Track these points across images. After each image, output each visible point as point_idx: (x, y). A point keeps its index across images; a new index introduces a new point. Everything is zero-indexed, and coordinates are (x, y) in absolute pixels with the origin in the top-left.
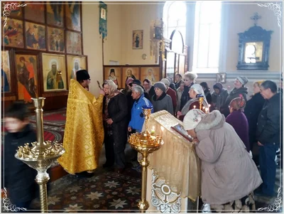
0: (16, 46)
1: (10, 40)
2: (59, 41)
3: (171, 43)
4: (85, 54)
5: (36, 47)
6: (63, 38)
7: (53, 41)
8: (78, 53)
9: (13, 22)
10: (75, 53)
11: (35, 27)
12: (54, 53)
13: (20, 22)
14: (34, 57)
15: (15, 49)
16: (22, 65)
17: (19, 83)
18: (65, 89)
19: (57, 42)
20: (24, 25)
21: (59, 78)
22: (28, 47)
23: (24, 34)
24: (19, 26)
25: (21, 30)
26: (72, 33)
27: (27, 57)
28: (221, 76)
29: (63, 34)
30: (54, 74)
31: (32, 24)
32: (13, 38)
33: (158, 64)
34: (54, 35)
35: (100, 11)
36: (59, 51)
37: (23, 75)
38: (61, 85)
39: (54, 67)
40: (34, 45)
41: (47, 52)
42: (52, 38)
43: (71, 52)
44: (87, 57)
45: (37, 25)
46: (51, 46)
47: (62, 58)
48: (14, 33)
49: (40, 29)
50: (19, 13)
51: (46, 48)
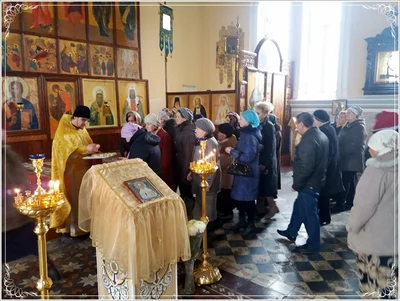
0: (46, 71)
1: (39, 64)
2: (106, 62)
3: (256, 59)
4: (144, 78)
5: (74, 71)
6: (112, 58)
7: (98, 63)
8: (134, 77)
9: (43, 41)
10: (129, 77)
11: (73, 45)
12: (99, 78)
13: (52, 41)
14: (71, 84)
15: (45, 75)
16: (56, 95)
17: (51, 117)
18: (116, 125)
19: (103, 63)
20: (57, 44)
21: (107, 110)
22: (63, 72)
23: (57, 56)
24: (51, 46)
25: (53, 51)
26: (125, 50)
27: (62, 85)
28: (340, 105)
29: (112, 52)
30: (100, 106)
31: (69, 43)
32: (43, 61)
33: (233, 88)
34: (99, 55)
35: (161, 19)
36: (106, 76)
37: (56, 107)
38: (109, 120)
39: (100, 96)
40: (71, 69)
41: (89, 77)
42: (96, 59)
43: (123, 77)
44: (147, 82)
45: (76, 43)
46: (95, 69)
47: (111, 84)
48: (44, 55)
49: (81, 48)
50: (51, 29)
51: (88, 72)
